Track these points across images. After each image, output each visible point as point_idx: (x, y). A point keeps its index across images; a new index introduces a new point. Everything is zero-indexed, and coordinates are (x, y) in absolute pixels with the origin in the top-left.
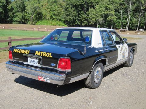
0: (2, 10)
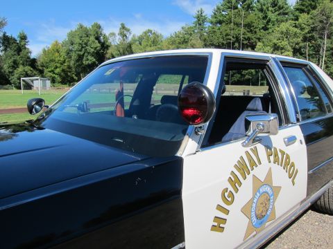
0: (94, 60)
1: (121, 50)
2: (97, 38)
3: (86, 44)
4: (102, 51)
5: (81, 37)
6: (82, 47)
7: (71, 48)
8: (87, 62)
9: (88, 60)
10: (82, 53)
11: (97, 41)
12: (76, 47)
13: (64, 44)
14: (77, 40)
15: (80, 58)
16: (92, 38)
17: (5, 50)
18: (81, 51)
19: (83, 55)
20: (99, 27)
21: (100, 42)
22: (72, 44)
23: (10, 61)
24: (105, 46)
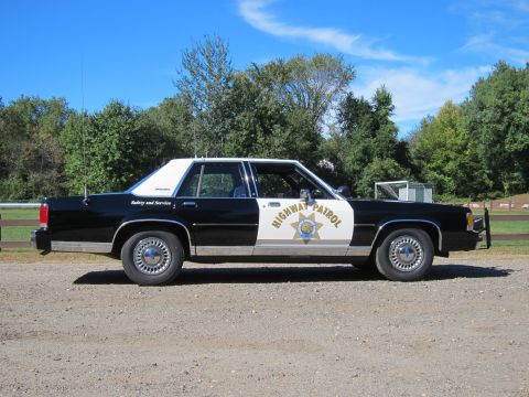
3: (511, 106)
5: (503, 93)
6: (504, 114)
8: (514, 147)
10: (501, 127)
12: (489, 114)
13: (465, 109)
14: (492, 99)
15: (500, 137)
17: (349, 127)
18: (499, 122)
19: (506, 132)
22: (482, 109)
23: (357, 150)
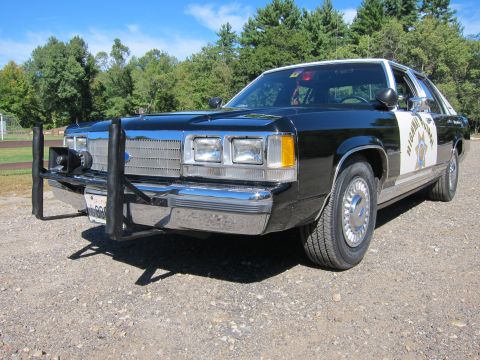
1: (115, 79)
2: (79, 60)
4: (86, 79)
7: (38, 73)
9: (65, 90)
11: (78, 64)
16: (72, 59)
20: (82, 43)
21: (82, 65)
24: (90, 72)
